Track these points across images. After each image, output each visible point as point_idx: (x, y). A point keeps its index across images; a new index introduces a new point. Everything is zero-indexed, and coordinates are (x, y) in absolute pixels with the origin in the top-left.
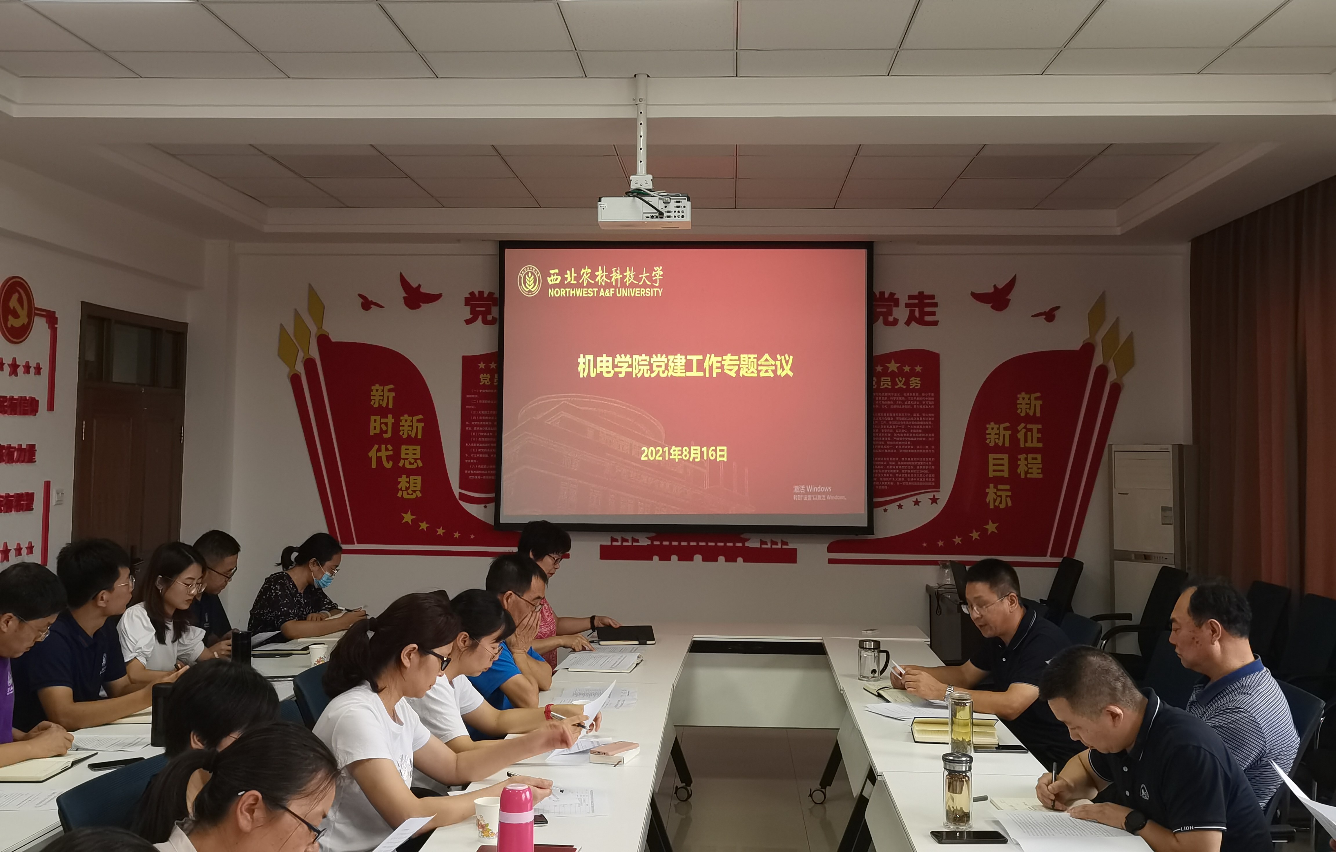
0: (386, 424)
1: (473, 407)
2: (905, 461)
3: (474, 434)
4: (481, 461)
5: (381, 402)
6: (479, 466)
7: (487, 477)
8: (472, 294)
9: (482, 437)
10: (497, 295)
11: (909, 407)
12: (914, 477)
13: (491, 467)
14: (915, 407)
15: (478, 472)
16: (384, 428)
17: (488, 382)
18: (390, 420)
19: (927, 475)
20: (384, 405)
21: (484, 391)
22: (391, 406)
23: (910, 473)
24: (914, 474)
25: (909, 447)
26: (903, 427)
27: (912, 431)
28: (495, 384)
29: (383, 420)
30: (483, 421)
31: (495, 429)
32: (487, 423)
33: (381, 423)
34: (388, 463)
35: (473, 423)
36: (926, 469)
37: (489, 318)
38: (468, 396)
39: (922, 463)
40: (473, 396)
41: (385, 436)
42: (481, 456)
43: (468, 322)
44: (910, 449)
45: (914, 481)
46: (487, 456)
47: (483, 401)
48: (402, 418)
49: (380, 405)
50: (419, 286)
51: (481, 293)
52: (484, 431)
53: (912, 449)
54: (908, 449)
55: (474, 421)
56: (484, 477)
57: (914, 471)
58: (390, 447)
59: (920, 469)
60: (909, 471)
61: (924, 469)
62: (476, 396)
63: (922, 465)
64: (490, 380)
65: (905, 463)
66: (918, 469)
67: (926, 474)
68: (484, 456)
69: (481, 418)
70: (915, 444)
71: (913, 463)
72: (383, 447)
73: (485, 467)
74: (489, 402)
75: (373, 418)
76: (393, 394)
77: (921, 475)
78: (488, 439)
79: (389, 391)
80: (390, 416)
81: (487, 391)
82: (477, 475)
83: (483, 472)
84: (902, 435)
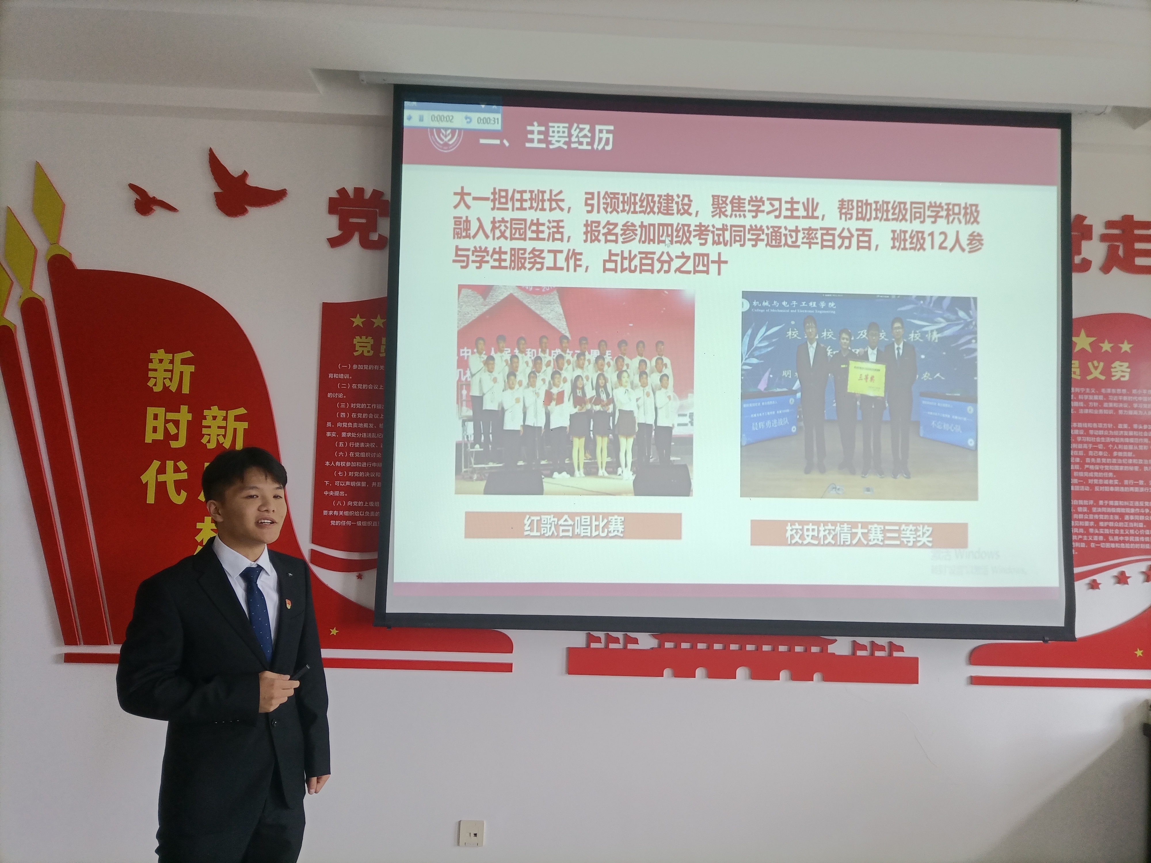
0: (176, 423)
1: (341, 396)
2: (1104, 506)
3: (341, 444)
4: (353, 493)
5: (168, 383)
6: (350, 503)
7: (364, 524)
8: (342, 192)
9: (355, 450)
10: (388, 197)
11: (1111, 412)
12: (1119, 535)
13: (371, 504)
14: (1121, 412)
15: (346, 513)
16: (172, 430)
17: (369, 352)
18: (184, 415)
19: (1142, 532)
20: (174, 388)
21: (361, 367)
22: (186, 390)
23: (1114, 528)
24: (1119, 528)
25: (1111, 482)
26: (1100, 446)
27: (1115, 454)
28: (382, 355)
29: (171, 416)
30: (358, 420)
31: (380, 436)
32: (366, 425)
33: (167, 421)
34: (179, 493)
35: (339, 424)
36: (1140, 521)
37: (374, 237)
38: (331, 376)
39: (1133, 511)
40: (341, 376)
41: (174, 444)
42: (353, 484)
43: (334, 243)
44: (1114, 486)
45: (1120, 542)
46: (364, 484)
47: (360, 386)
48: (206, 412)
49: (166, 388)
50: (245, 174)
51: (359, 191)
52: (360, 440)
53: (1116, 485)
54: (1109, 485)
55: (343, 420)
56: (359, 523)
57: (1121, 524)
58: (182, 465)
59: (1130, 521)
60: (1111, 524)
61: (1137, 521)
62: (347, 376)
63: (1134, 514)
64: (373, 347)
65: (1104, 510)
66: (1126, 521)
67: (1139, 529)
68: (358, 484)
69: (354, 415)
70: (1121, 476)
71: (1119, 510)
72: (170, 464)
73: (360, 503)
74: (370, 387)
75: (151, 411)
76: (192, 368)
77: (1132, 532)
78: (368, 455)
79: (184, 362)
80: (184, 408)
81: (366, 367)
82: (346, 518)
83: (357, 514)
84: (1098, 460)
